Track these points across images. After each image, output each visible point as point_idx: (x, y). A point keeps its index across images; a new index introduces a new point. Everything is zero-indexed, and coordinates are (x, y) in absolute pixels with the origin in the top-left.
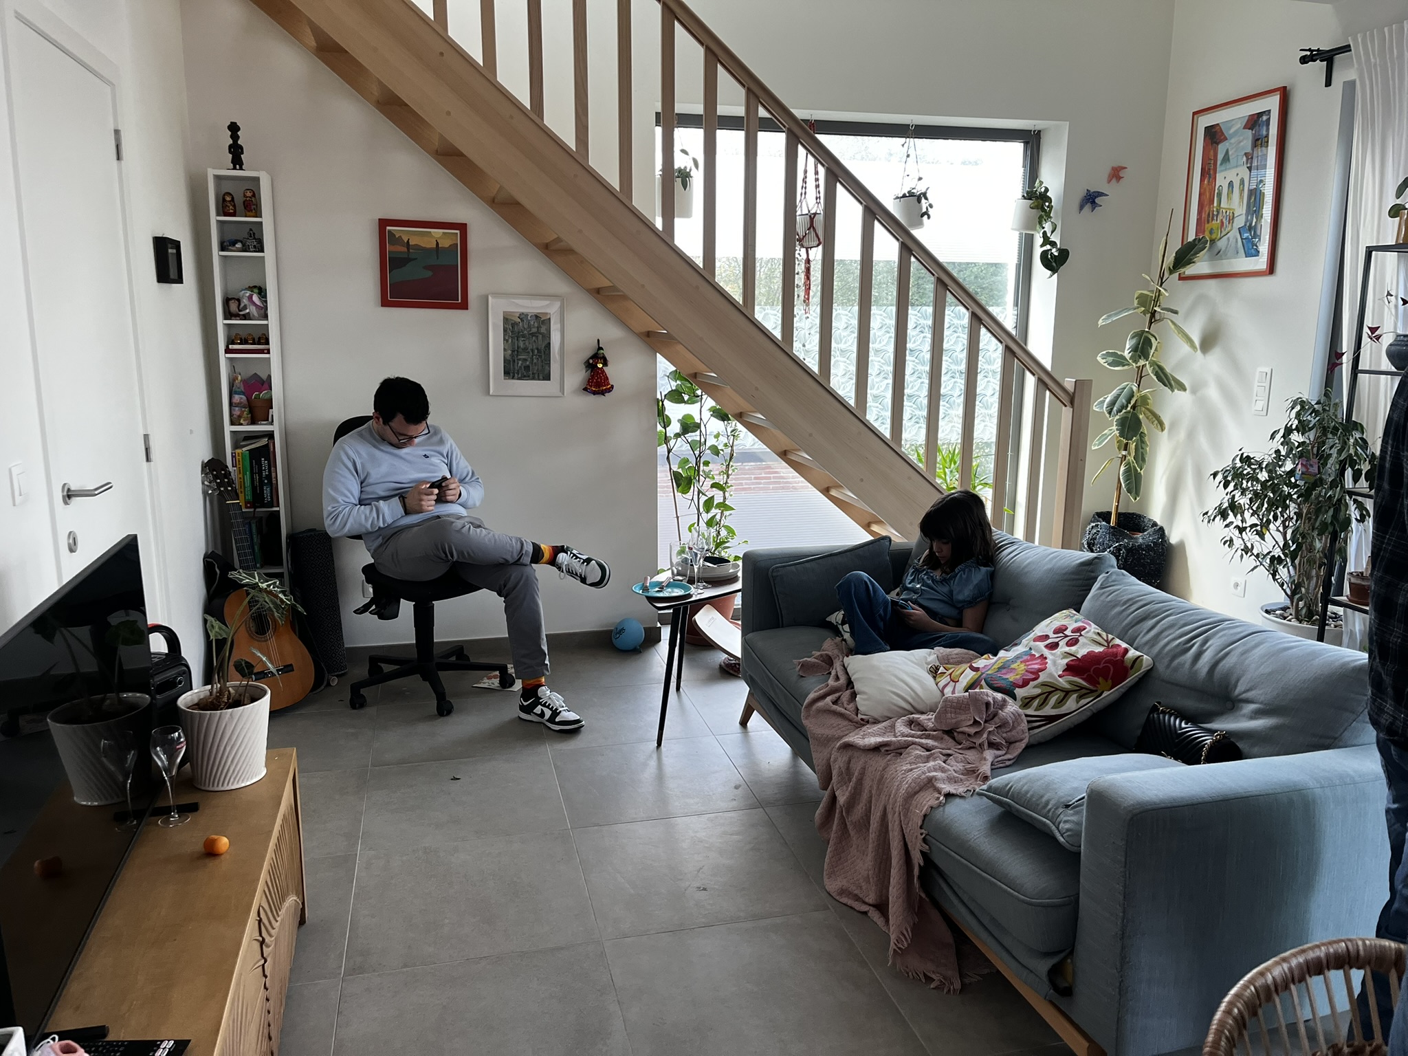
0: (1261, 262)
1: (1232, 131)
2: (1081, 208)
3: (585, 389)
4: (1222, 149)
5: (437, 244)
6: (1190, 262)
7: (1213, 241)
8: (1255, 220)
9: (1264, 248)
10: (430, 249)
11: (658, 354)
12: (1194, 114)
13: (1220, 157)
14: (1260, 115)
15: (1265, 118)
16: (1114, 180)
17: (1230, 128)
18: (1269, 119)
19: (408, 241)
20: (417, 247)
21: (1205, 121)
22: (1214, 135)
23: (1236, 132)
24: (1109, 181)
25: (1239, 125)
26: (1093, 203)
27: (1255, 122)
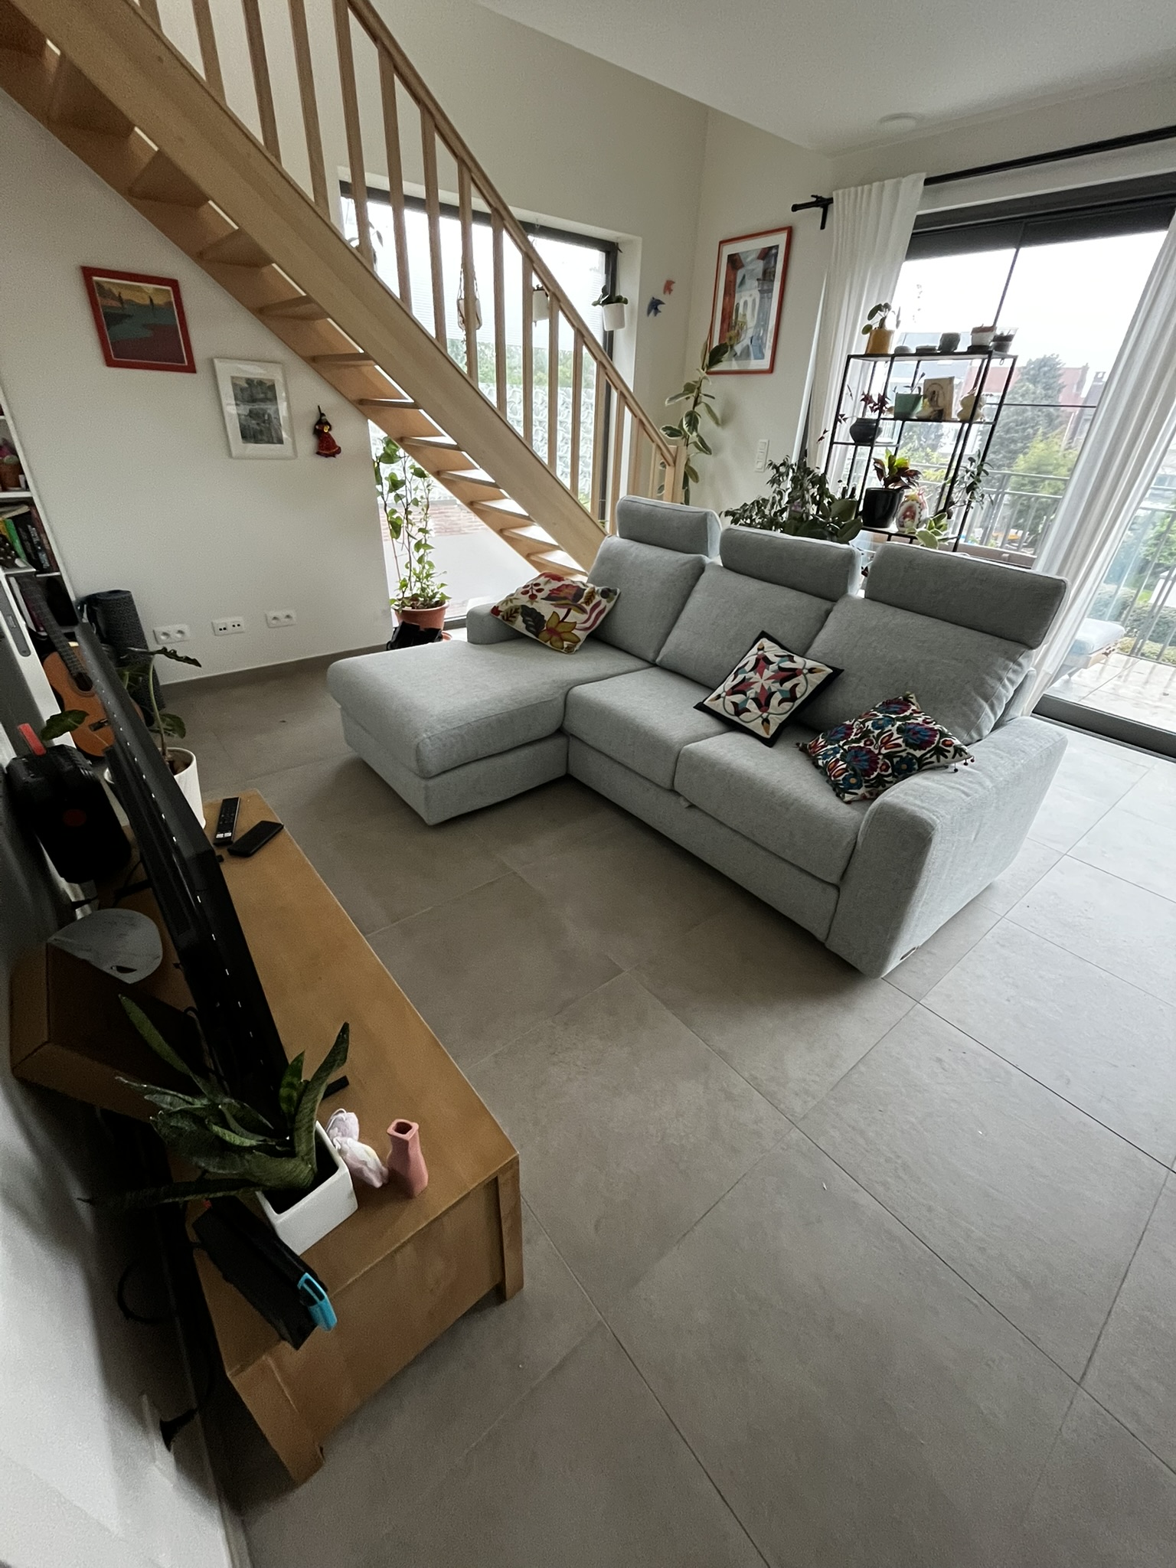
0: (765, 364)
1: (749, 259)
2: (649, 313)
3: (318, 453)
4: (740, 274)
5: (151, 300)
6: (719, 361)
7: (732, 346)
8: (762, 332)
9: (768, 353)
10: (145, 306)
11: (369, 421)
12: (721, 243)
13: (738, 281)
14: (771, 248)
15: (774, 251)
16: (667, 292)
17: (747, 257)
18: (777, 253)
19: (120, 296)
20: (130, 302)
21: (729, 250)
22: (735, 262)
23: (752, 261)
24: (665, 292)
25: (754, 256)
26: (656, 309)
27: (767, 254)
